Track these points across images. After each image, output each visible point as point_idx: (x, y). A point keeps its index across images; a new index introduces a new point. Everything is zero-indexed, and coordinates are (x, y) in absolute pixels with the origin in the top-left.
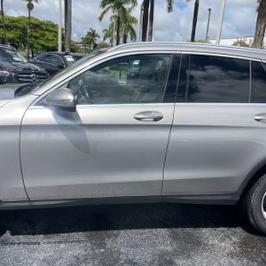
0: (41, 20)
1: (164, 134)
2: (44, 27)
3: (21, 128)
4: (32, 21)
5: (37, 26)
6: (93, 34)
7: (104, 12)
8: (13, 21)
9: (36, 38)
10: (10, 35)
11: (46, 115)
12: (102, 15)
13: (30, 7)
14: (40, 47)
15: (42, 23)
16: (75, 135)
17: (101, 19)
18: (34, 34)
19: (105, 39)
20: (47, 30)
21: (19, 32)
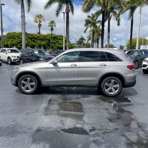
0: (57, 35)
1: (77, 69)
2: (58, 38)
3: (47, 68)
4: (53, 36)
5: (55, 38)
6: (82, 39)
7: (87, 29)
8: (44, 36)
9: (55, 43)
10: (43, 43)
11: (52, 66)
12: (86, 30)
13: (52, 29)
14: (56, 48)
15: (57, 36)
16: (58, 69)
17: (85, 32)
18: (54, 41)
19: (88, 41)
20: (60, 39)
21: (47, 41)
